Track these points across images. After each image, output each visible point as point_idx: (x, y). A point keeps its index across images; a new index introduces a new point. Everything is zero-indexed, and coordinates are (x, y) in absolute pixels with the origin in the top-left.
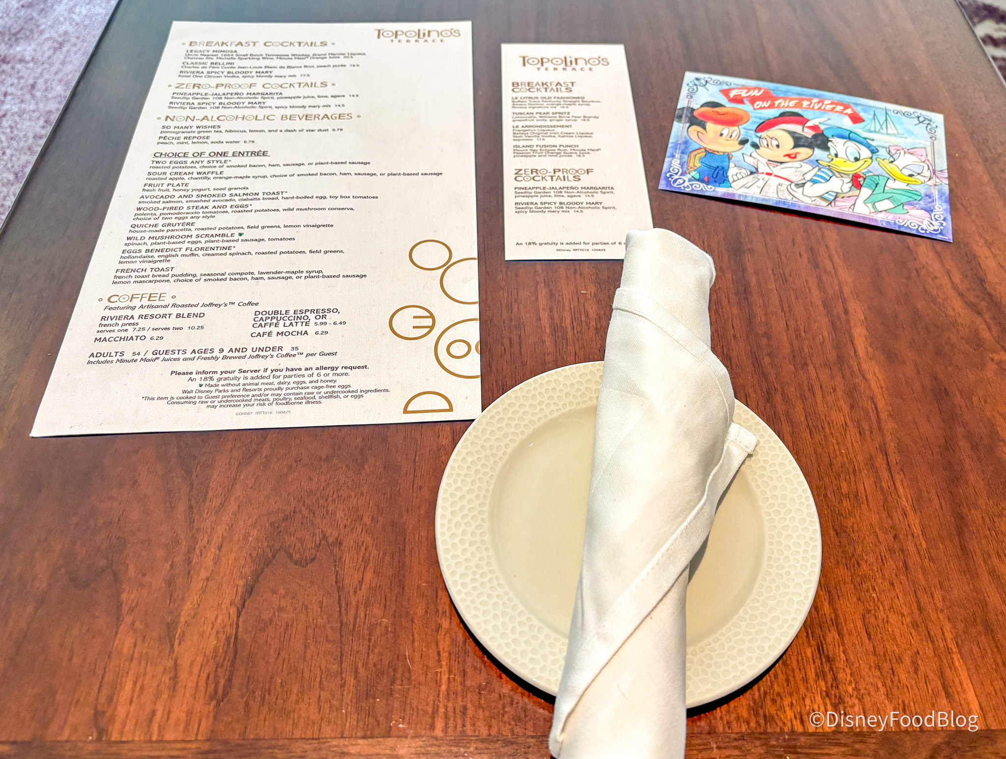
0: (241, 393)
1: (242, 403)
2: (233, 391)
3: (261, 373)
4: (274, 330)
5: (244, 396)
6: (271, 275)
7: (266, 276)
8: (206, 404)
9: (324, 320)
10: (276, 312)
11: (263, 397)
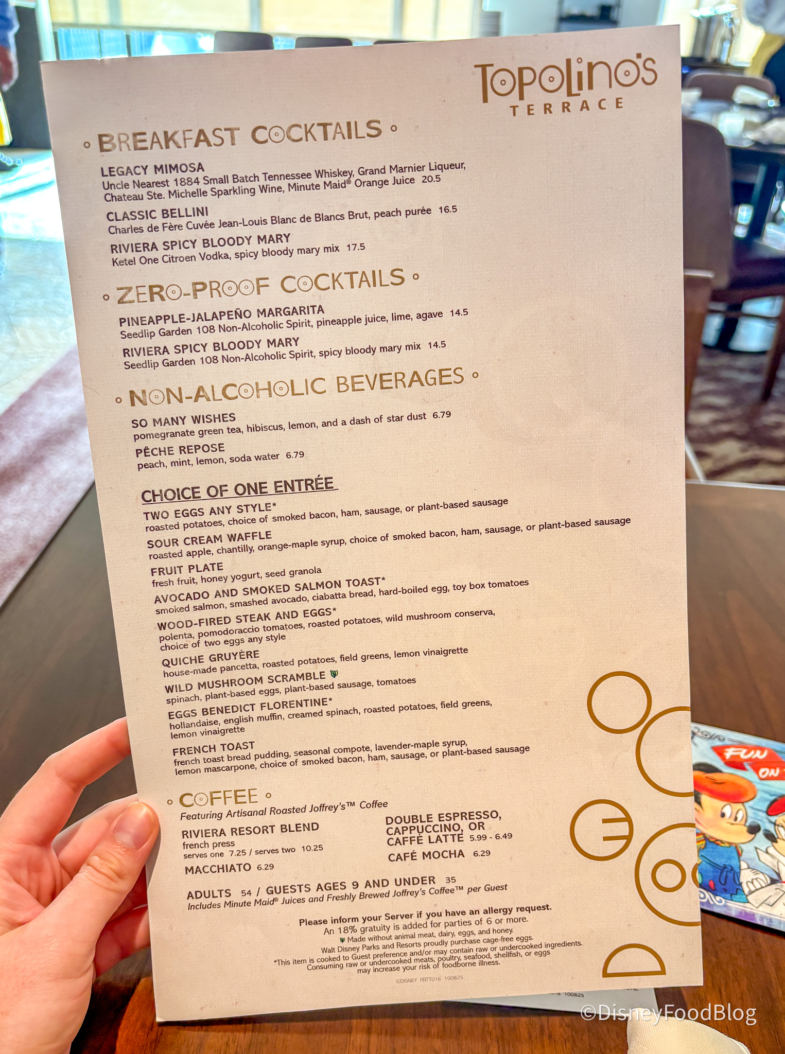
0: (396, 950)
1: (401, 965)
2: (385, 947)
3: (414, 920)
4: (419, 849)
5: (400, 955)
6: (396, 752)
7: (387, 753)
8: (356, 969)
9: (481, 832)
10: (414, 818)
11: (425, 956)
